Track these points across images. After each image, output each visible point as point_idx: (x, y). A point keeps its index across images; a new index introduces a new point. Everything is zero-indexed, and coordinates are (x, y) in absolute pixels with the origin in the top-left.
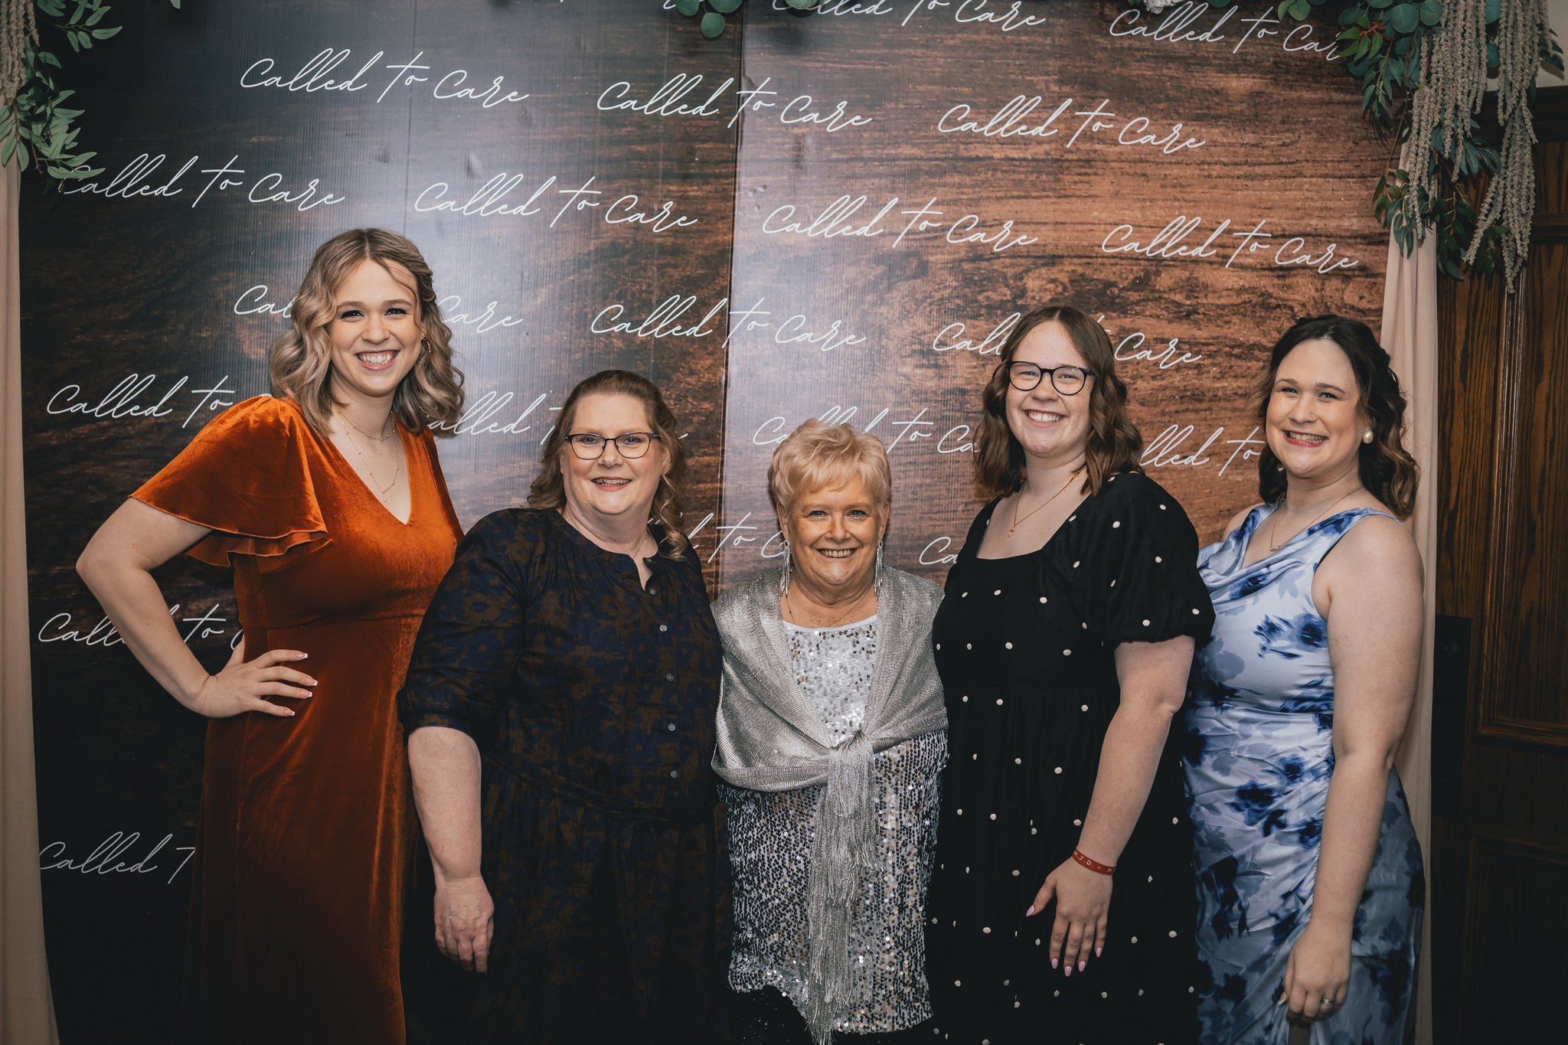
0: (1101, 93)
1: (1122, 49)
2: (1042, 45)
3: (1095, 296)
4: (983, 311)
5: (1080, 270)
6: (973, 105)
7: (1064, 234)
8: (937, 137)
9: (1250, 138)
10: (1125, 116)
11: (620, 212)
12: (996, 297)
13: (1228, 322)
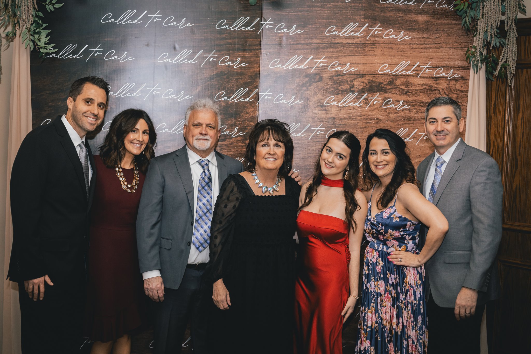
0: (378, 22)
1: (384, 7)
2: (358, 6)
3: (376, 87)
4: (340, 92)
5: (371, 79)
6: (336, 26)
7: (366, 67)
8: (325, 36)
9: (425, 36)
10: (385, 29)
11: (223, 62)
12: (344, 88)
13: (419, 95)
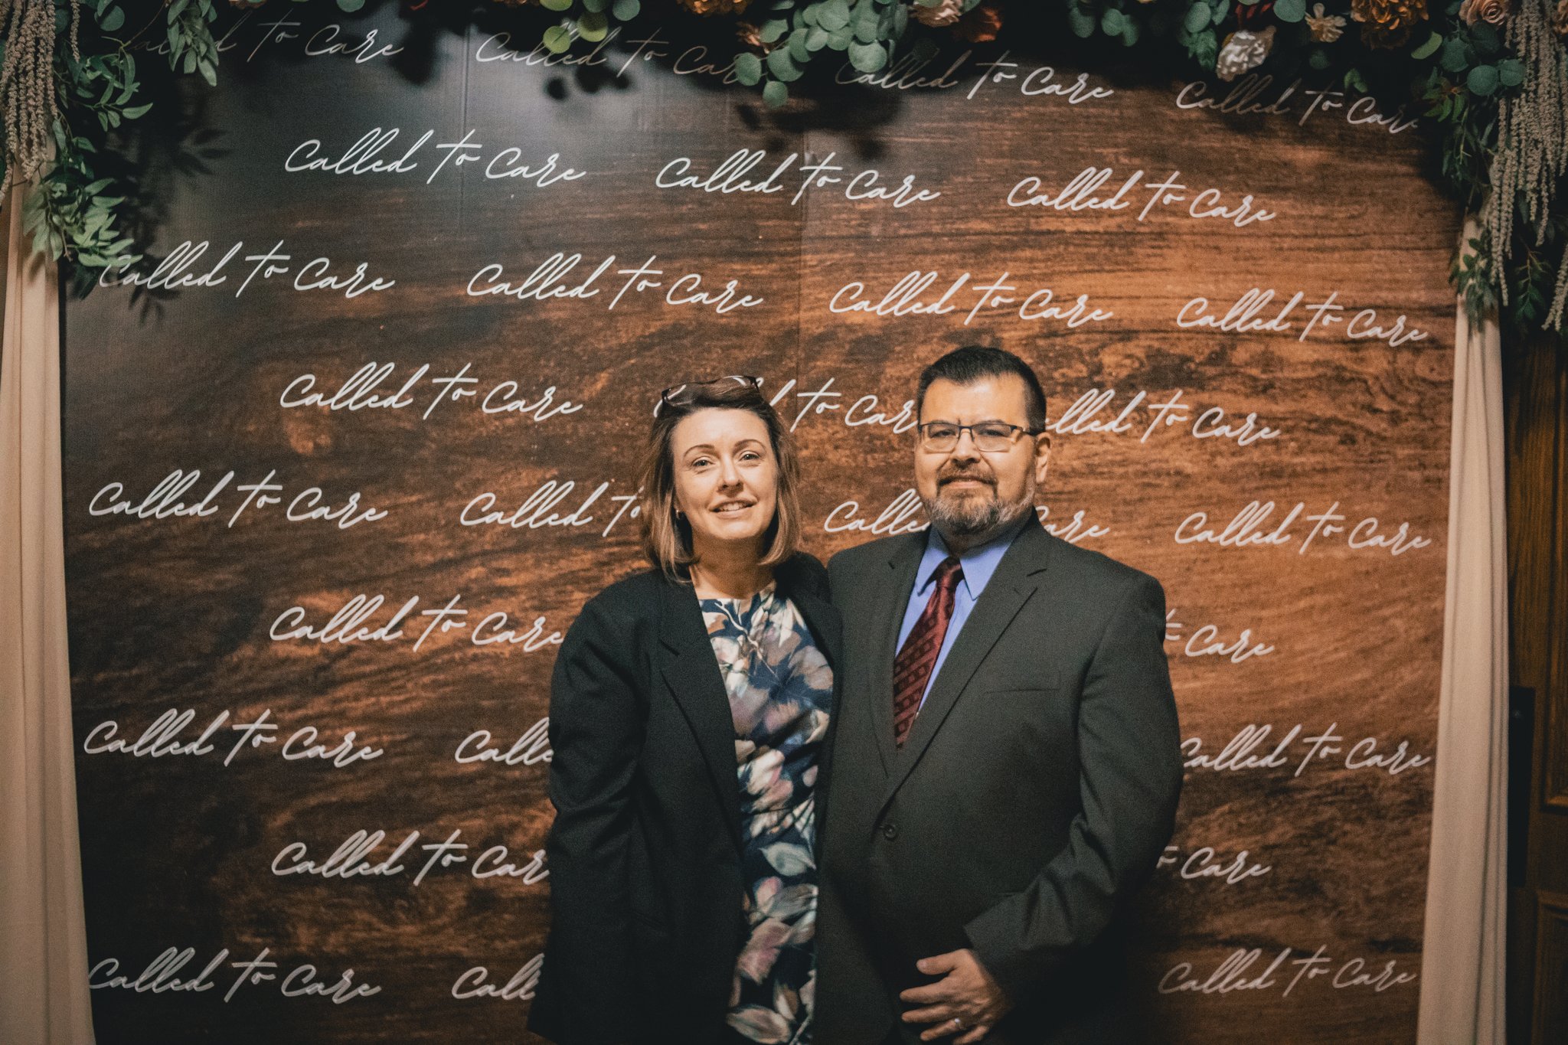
0: (1171, 165)
1: (1191, 121)
2: (1110, 117)
3: (1173, 372)
4: (1059, 388)
5: (1156, 345)
6: (1043, 178)
7: (1139, 308)
8: (1005, 211)
9: (1318, 210)
10: (1195, 188)
11: (681, 292)
12: (1072, 374)
13: (1304, 396)
